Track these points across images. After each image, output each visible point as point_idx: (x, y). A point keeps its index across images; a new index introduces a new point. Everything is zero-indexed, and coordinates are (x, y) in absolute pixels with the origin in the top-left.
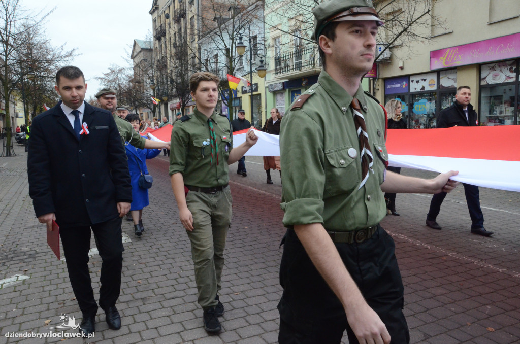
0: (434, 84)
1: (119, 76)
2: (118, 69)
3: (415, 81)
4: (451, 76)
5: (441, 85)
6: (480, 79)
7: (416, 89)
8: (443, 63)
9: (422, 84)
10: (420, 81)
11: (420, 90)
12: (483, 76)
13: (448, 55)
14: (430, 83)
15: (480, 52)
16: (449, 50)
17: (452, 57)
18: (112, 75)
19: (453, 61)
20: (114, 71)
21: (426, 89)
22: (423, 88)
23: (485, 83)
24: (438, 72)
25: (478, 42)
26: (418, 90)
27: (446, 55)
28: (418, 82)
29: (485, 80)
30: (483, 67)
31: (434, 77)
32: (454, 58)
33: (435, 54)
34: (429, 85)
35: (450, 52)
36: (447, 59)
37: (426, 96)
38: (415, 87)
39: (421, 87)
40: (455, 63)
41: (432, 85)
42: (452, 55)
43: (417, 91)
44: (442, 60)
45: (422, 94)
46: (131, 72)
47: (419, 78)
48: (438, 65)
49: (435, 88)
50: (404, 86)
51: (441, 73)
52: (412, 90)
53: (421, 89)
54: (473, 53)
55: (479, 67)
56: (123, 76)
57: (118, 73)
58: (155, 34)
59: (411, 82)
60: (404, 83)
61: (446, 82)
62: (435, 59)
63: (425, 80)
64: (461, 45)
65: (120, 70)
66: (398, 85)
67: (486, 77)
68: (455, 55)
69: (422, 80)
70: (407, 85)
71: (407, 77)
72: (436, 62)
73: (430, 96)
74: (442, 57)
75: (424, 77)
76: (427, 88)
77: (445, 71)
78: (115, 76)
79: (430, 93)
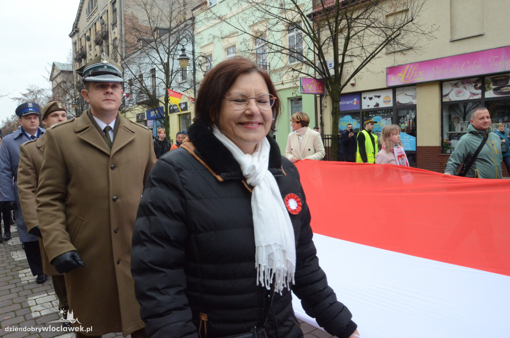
0: (390, 101)
1: (39, 96)
2: (36, 90)
3: (367, 98)
4: (409, 93)
5: (398, 102)
6: (442, 96)
7: (368, 106)
8: (402, 79)
9: (376, 100)
10: (374, 97)
11: (373, 107)
12: (445, 93)
13: (407, 72)
14: (385, 100)
15: (443, 68)
16: (408, 66)
17: (412, 73)
18: (31, 96)
19: (413, 77)
20: (32, 92)
21: (380, 106)
22: (377, 105)
23: (448, 100)
24: (394, 89)
25: (441, 58)
26: (372, 106)
27: (406, 70)
28: (371, 99)
29: (447, 97)
30: (444, 84)
31: (390, 94)
32: (414, 74)
33: (392, 70)
34: (384, 101)
35: (409, 68)
36: (406, 75)
37: (381, 113)
38: (367, 104)
39: (375, 104)
40: (415, 79)
41: (387, 101)
42: (411, 72)
43: (370, 107)
44: (401, 77)
45: (376, 111)
46: (50, 93)
47: (372, 95)
48: (395, 81)
49: (391, 104)
50: (355, 103)
51: (397, 90)
52: (364, 107)
53: (375, 106)
54: (435, 69)
55: (441, 83)
56: (42, 96)
57: (37, 94)
58: (75, 56)
59: (363, 99)
60: (355, 100)
61: (403, 98)
62: (392, 75)
63: (379, 97)
64: (422, 62)
65: (39, 91)
66: (348, 102)
67: (448, 94)
68: (415, 71)
69: (376, 96)
70: (359, 102)
71: (359, 94)
72: (393, 78)
73: (384, 113)
74: (400, 73)
75: (378, 94)
76: (382, 105)
77: (401, 88)
78: (34, 97)
79: (385, 110)
